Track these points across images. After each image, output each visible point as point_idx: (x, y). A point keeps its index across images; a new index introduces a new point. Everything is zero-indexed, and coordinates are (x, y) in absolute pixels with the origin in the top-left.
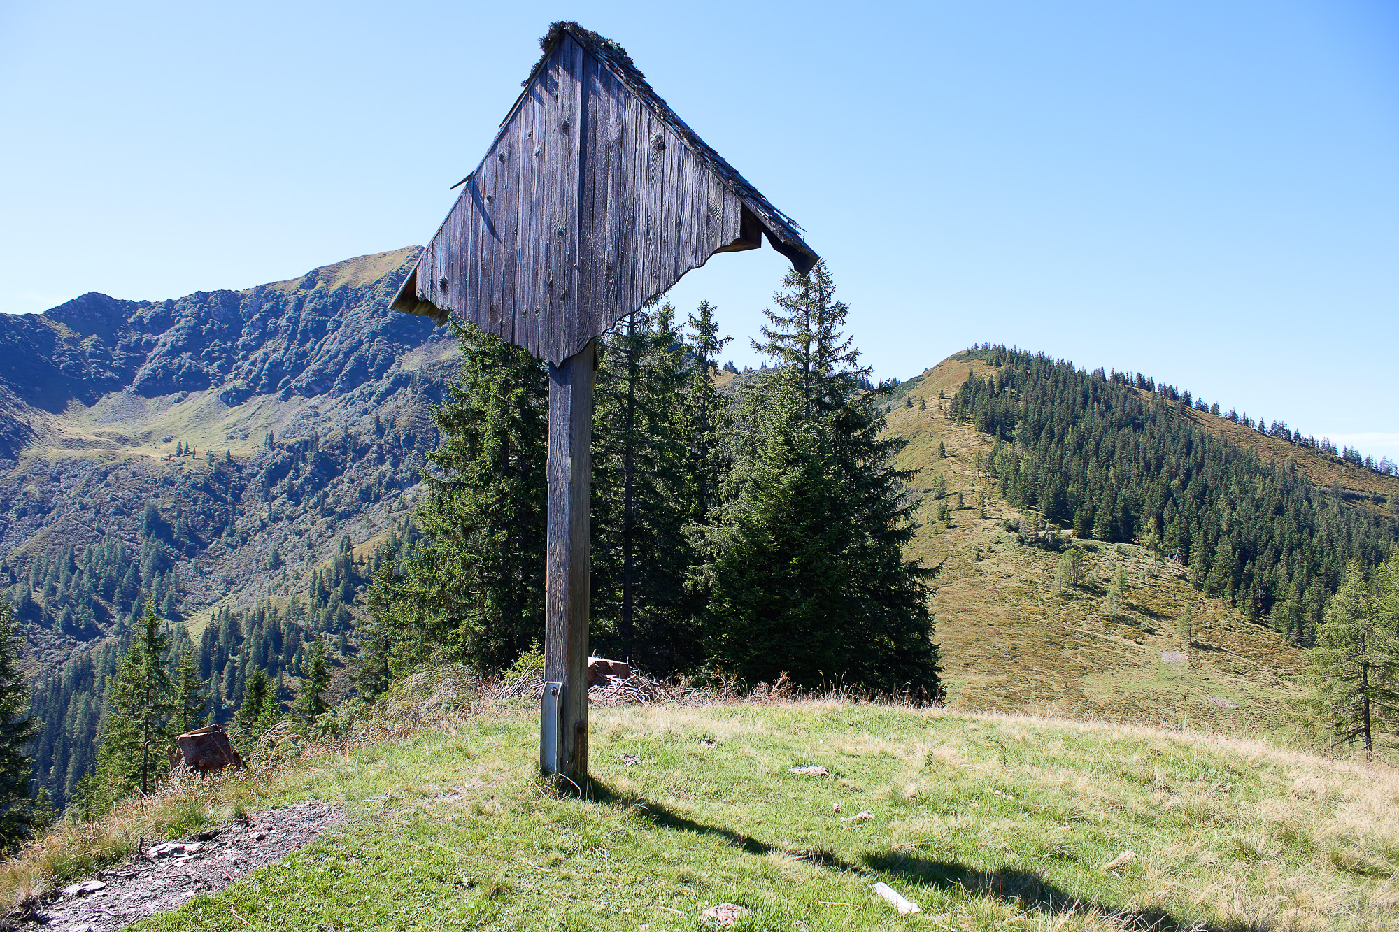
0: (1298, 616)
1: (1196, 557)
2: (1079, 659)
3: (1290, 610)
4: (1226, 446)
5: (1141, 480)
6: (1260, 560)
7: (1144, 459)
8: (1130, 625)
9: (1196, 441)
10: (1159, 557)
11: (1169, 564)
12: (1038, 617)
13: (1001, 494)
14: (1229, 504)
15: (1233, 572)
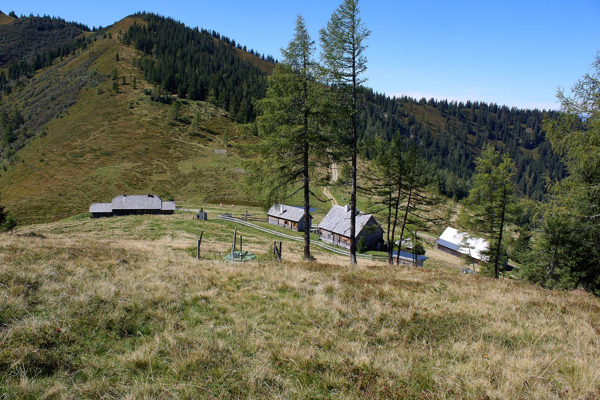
1: (232, 107)
2: (177, 153)
4: (248, 63)
5: (210, 73)
7: (212, 65)
8: (201, 137)
9: (236, 60)
10: (216, 107)
11: (220, 110)
12: (159, 134)
13: (145, 78)
14: (248, 86)
15: (248, 114)
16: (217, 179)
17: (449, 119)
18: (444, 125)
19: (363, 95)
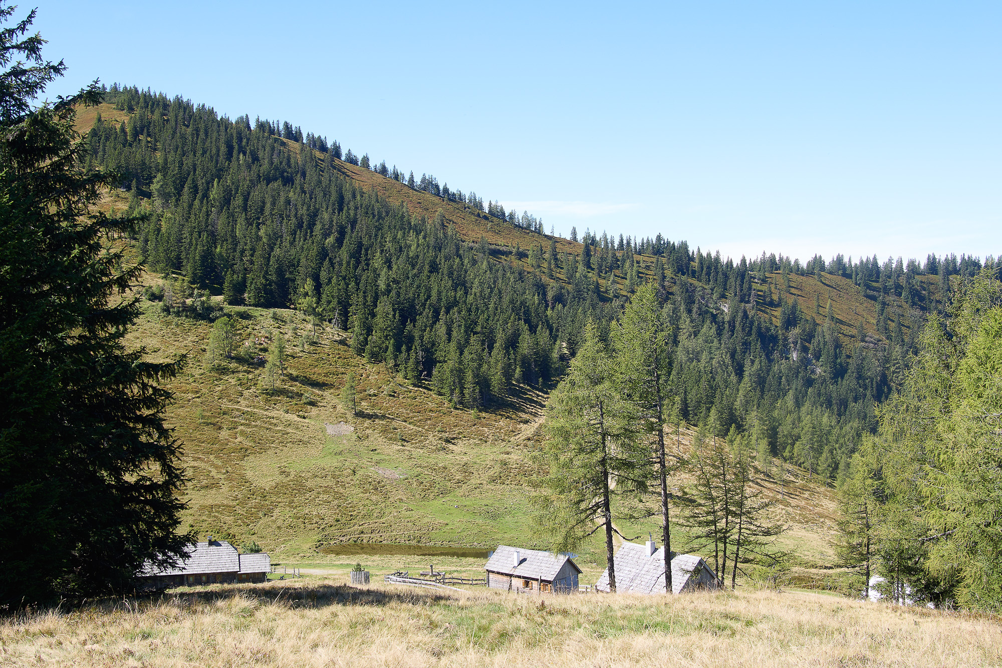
0: (459, 376)
1: (355, 320)
2: (239, 439)
3: (452, 371)
4: (377, 201)
5: (294, 238)
6: (421, 321)
7: (296, 216)
8: (292, 397)
9: (348, 196)
10: (317, 322)
12: (190, 396)
14: (385, 263)
15: (394, 335)
16: (339, 496)
17: (884, 304)
18: (875, 322)
19: (664, 260)
